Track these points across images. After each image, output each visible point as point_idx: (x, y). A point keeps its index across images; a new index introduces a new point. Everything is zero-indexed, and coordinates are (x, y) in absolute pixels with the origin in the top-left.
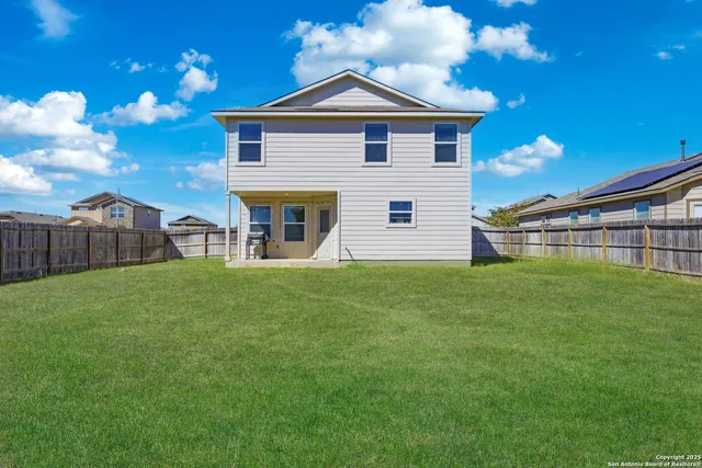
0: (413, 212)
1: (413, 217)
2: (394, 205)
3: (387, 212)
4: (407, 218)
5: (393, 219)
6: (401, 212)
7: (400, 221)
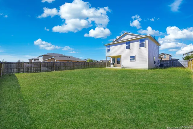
0: (135, 58)
1: (135, 59)
2: (131, 57)
3: (130, 58)
4: (134, 60)
5: (131, 60)
6: (132, 58)
7: (132, 60)
